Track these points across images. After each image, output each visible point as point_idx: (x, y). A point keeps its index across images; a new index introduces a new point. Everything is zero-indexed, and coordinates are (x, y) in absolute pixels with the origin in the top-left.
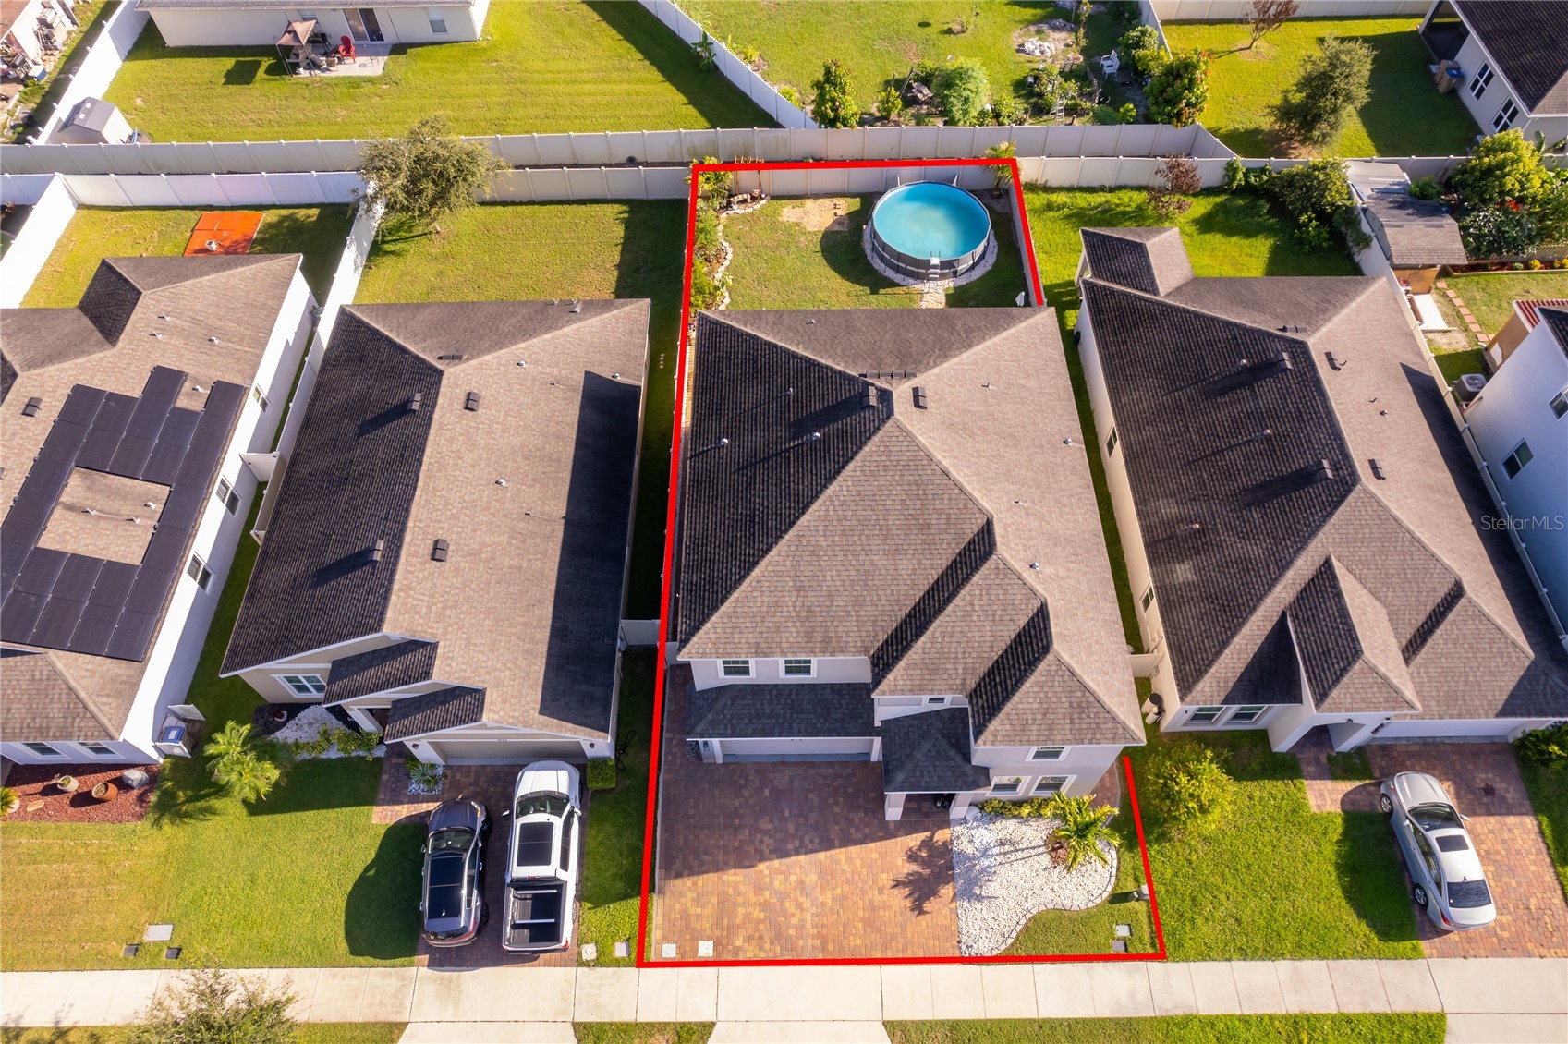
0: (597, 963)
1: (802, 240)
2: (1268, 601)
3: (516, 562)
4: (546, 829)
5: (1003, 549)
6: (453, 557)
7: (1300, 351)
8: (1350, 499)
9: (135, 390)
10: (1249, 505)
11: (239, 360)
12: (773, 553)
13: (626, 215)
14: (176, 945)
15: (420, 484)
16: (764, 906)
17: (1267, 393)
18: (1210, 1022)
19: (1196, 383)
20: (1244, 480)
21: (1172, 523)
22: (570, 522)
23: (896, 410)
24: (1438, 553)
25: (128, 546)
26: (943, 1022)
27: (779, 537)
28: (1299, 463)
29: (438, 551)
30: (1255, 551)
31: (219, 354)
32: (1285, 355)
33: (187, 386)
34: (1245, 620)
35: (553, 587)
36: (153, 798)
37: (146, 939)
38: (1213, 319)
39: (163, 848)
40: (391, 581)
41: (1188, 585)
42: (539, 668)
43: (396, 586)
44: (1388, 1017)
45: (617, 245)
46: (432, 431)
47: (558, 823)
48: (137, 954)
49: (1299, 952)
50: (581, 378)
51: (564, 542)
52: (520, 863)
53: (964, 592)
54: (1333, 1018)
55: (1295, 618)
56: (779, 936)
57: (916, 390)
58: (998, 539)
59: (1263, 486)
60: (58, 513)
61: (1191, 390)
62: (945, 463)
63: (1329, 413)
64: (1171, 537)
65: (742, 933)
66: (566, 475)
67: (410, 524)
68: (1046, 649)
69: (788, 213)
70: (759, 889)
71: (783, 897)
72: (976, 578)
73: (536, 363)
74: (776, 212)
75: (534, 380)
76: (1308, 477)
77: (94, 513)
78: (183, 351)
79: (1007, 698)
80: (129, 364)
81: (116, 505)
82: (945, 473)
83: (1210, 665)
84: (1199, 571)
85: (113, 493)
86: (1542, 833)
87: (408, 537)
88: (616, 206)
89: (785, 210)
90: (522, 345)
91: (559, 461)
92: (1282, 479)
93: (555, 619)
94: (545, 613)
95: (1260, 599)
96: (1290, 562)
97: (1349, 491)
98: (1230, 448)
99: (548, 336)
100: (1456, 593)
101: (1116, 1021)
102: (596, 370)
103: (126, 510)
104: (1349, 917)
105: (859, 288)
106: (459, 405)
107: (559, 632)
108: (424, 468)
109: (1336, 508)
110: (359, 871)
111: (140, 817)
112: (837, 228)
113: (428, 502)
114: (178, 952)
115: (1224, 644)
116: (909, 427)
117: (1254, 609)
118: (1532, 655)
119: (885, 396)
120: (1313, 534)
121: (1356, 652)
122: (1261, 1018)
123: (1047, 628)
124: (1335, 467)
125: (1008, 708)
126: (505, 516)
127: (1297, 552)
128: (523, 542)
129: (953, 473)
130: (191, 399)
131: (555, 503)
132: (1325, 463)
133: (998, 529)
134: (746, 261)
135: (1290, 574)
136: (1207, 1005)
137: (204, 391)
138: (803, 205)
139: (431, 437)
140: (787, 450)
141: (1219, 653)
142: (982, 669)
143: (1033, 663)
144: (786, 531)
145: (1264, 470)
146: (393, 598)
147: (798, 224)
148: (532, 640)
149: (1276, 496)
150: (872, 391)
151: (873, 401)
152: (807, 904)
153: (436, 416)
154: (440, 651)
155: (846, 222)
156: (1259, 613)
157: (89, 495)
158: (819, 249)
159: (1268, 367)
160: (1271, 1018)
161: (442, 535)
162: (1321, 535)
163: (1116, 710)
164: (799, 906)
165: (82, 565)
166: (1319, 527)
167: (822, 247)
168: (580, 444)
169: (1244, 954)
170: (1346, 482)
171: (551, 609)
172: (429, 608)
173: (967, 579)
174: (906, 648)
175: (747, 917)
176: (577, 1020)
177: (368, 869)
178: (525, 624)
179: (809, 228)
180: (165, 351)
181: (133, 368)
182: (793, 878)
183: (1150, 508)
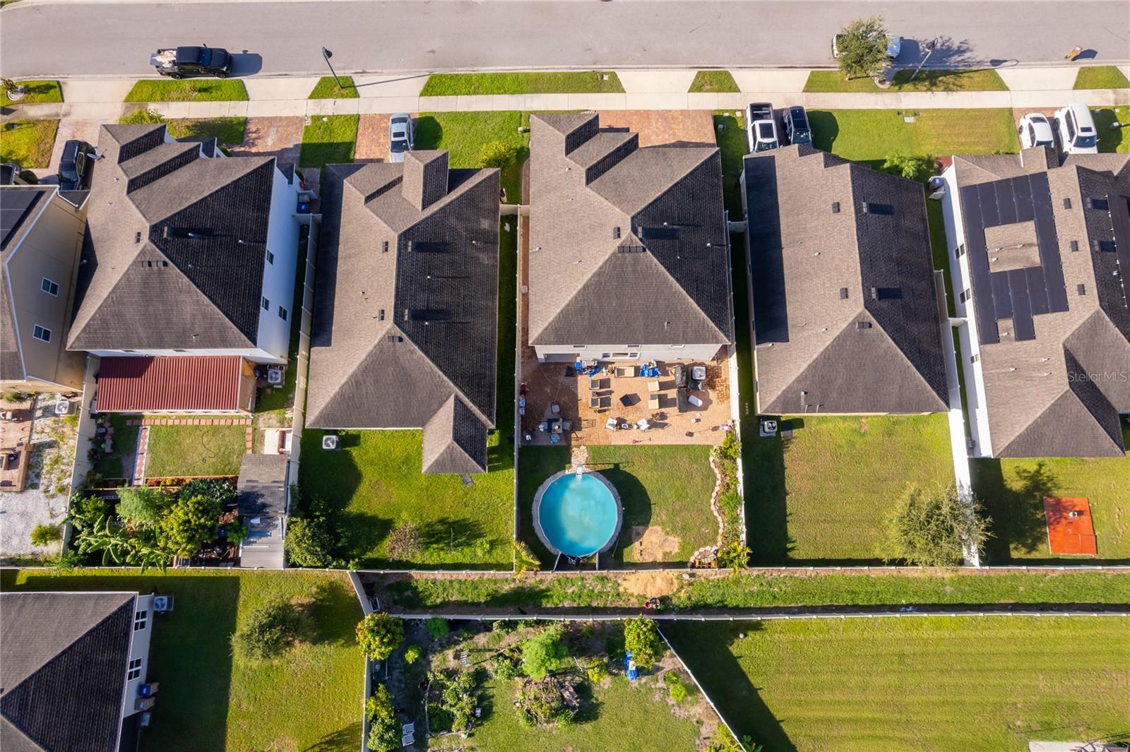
0: (735, 111)
1: (664, 517)
2: (454, 197)
3: (800, 216)
4: (763, 136)
5: (583, 171)
6: (830, 208)
7: (398, 320)
8: (405, 229)
9: (1038, 320)
10: (448, 244)
11: (994, 362)
12: (683, 176)
13: (789, 546)
14: (901, 116)
15: (856, 237)
16: (671, 128)
17: (422, 301)
18: (505, 93)
19: (453, 323)
20: (447, 257)
21: (484, 250)
22: (780, 248)
23: (630, 220)
24: (371, 213)
25: (995, 236)
26: (604, 92)
27: (681, 181)
28: (421, 256)
29: (837, 207)
30: (453, 221)
31: (1006, 362)
32: (406, 318)
33: (1013, 334)
34: (465, 193)
35: (781, 212)
36: (936, 165)
37: (913, 118)
38: (433, 360)
39: (923, 148)
40: (853, 187)
41: (485, 218)
42: (779, 174)
43: (850, 184)
44: (440, 94)
45: (791, 514)
46: (859, 268)
47: (759, 139)
48: (916, 113)
49: (466, 113)
50: (791, 336)
51: (780, 236)
52: (771, 124)
53: (600, 158)
54: (461, 94)
55: (444, 190)
56: (666, 119)
57: (619, 236)
58: (584, 175)
59: (439, 251)
60: (1035, 240)
61: (455, 319)
62: (607, 202)
63: (398, 276)
64: (487, 243)
65: (680, 120)
66: (786, 272)
67: (854, 216)
68: (568, 137)
69: (673, 546)
70: (674, 134)
71: (664, 131)
72: (595, 162)
73: (817, 335)
74: (683, 547)
75: (816, 323)
76: (419, 247)
77: (1019, 246)
78: (1026, 355)
79: (585, 125)
80: (1050, 335)
81: (1011, 254)
82: (606, 199)
83: (485, 180)
84: (478, 222)
85: (1015, 260)
86: (355, 152)
87: (853, 209)
88: (797, 557)
89: (676, 550)
90: (828, 343)
91: (792, 279)
92: (430, 251)
93: (777, 198)
94: (781, 199)
95: (457, 199)
96: (440, 210)
97: (404, 232)
98: (448, 277)
99: (815, 356)
100: (369, 199)
101: (540, 92)
102: (784, 344)
103: (1005, 253)
104: (442, 124)
105: (627, 470)
106: (851, 289)
107: (774, 193)
108: (857, 246)
109: (413, 227)
110: (837, 139)
111: (937, 158)
112: (640, 528)
113: (849, 229)
114: (899, 114)
115: (477, 186)
116: (623, 214)
117: (461, 196)
118: (345, 181)
119: (635, 231)
120: (427, 219)
121: (426, 167)
122: (487, 94)
123: (567, 145)
124: (406, 246)
125: (585, 122)
126: (811, 238)
127: (436, 213)
128: (799, 228)
129: (603, 199)
130: (1006, 326)
131: (789, 255)
132: (410, 249)
133: (584, 180)
134: (701, 496)
135: (442, 205)
136: (506, 97)
137: (1003, 334)
138: (665, 554)
139: (859, 264)
140: (678, 225)
141: (480, 183)
142: (594, 138)
143: (573, 134)
144: (678, 183)
145: (437, 258)
146: (849, 179)
147: (667, 533)
148: (784, 184)
149: (436, 243)
150: (640, 235)
151: (640, 229)
152: (655, 129)
153: (860, 278)
154: (823, 165)
155: (633, 535)
156: (459, 194)
157: (1026, 254)
158: (653, 507)
159: (418, 316)
160: (483, 94)
161: (837, 216)
162: (423, 217)
163: (542, 122)
164: (658, 128)
165: (1009, 219)
166: (423, 221)
167: (650, 509)
168: (783, 294)
169: (487, 113)
170: (404, 237)
171: (779, 201)
172: (833, 180)
173: (599, 163)
174: (624, 145)
175: (679, 125)
176: (739, 93)
177: (834, 140)
178: (790, 190)
179: (659, 528)
180: (1036, 351)
181: (1046, 334)
182: (661, 137)
183: (491, 262)
